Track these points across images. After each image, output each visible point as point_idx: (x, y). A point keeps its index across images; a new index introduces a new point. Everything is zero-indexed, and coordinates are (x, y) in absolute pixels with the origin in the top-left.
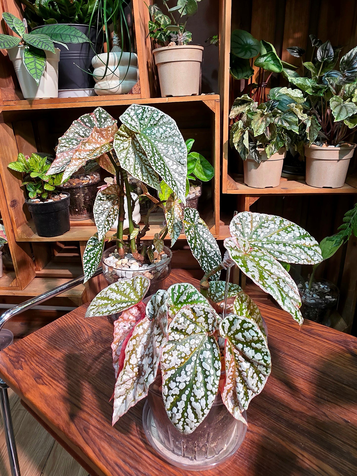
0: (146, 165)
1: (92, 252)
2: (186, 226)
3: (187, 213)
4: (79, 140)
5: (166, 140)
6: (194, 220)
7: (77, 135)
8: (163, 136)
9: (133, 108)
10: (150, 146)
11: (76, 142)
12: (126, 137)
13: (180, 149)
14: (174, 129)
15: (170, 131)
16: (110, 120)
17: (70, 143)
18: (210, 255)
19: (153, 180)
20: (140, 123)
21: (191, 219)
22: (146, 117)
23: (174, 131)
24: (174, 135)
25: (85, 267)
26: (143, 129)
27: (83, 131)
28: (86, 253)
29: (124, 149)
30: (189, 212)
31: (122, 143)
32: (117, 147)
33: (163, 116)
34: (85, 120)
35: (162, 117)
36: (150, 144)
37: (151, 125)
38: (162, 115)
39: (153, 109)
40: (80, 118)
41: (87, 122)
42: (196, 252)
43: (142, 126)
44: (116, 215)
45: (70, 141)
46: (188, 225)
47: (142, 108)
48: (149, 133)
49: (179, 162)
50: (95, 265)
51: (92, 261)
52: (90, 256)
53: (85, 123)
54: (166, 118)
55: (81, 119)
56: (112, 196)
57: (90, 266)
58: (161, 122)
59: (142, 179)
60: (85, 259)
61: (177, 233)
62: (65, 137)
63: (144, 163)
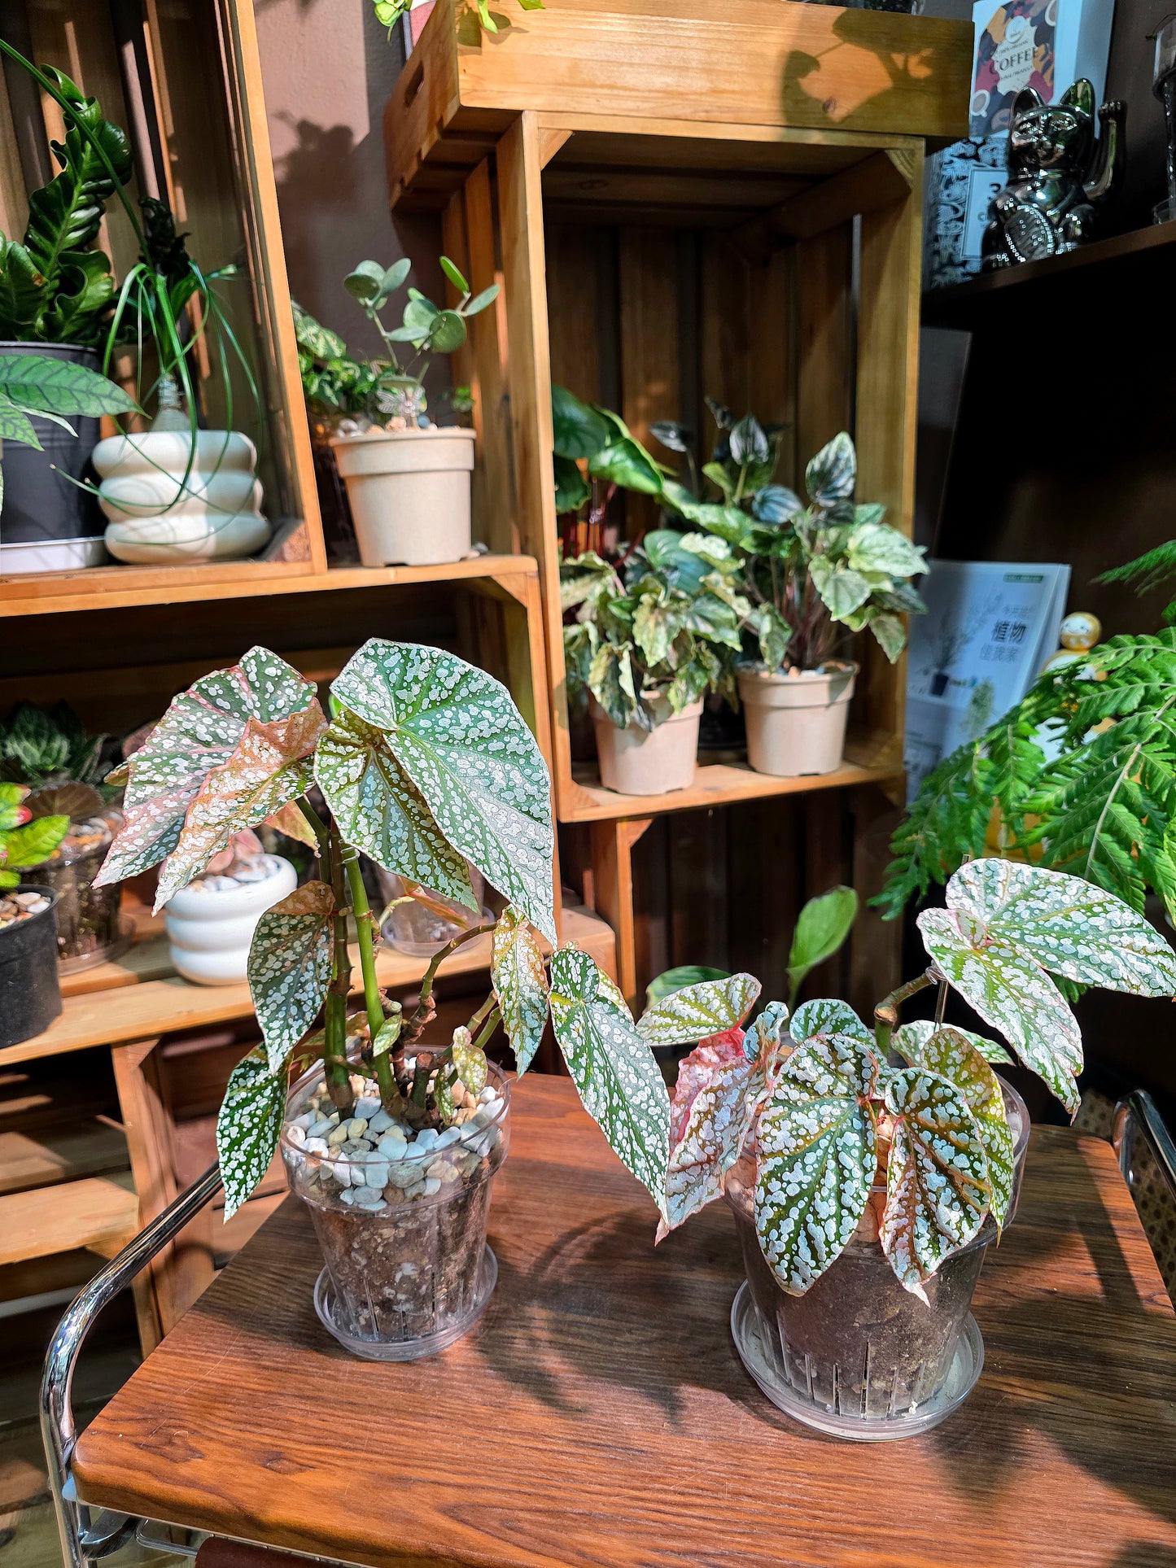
0: (423, 828)
1: (246, 1110)
2: (560, 1011)
3: (560, 968)
4: (195, 756)
5: (481, 748)
6: (583, 987)
7: (186, 741)
8: (471, 736)
9: (372, 652)
10: (435, 772)
11: (186, 763)
12: (355, 745)
13: (528, 771)
14: (505, 712)
15: (492, 720)
16: (292, 682)
17: (167, 770)
18: (636, 1100)
19: (450, 876)
20: (397, 698)
21: (574, 985)
22: (416, 680)
23: (506, 717)
24: (506, 731)
25: (226, 1164)
26: (408, 715)
27: (208, 726)
28: (226, 1116)
29: (349, 783)
30: (568, 963)
31: (341, 765)
32: (326, 776)
33: (466, 674)
34: (212, 691)
35: (464, 676)
36: (433, 764)
37: (431, 702)
38: (463, 671)
39: (435, 655)
40: (194, 687)
41: (218, 696)
42: (593, 1097)
43: (402, 707)
44: (322, 982)
45: (166, 763)
46: (566, 1009)
47: (400, 650)
48: (426, 729)
49: (528, 813)
50: (258, 1156)
51: (250, 1140)
52: (240, 1126)
53: (212, 700)
54: (476, 680)
55: (200, 688)
56: (308, 920)
57: (243, 1159)
58: (464, 692)
59: (412, 874)
60: (223, 1136)
61: (532, 1030)
62: (149, 750)
63: (417, 824)
